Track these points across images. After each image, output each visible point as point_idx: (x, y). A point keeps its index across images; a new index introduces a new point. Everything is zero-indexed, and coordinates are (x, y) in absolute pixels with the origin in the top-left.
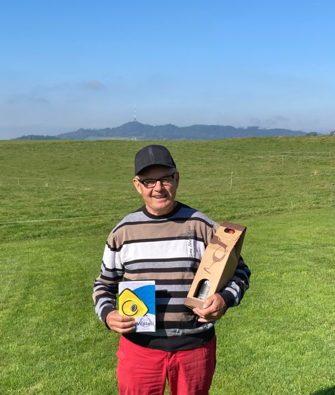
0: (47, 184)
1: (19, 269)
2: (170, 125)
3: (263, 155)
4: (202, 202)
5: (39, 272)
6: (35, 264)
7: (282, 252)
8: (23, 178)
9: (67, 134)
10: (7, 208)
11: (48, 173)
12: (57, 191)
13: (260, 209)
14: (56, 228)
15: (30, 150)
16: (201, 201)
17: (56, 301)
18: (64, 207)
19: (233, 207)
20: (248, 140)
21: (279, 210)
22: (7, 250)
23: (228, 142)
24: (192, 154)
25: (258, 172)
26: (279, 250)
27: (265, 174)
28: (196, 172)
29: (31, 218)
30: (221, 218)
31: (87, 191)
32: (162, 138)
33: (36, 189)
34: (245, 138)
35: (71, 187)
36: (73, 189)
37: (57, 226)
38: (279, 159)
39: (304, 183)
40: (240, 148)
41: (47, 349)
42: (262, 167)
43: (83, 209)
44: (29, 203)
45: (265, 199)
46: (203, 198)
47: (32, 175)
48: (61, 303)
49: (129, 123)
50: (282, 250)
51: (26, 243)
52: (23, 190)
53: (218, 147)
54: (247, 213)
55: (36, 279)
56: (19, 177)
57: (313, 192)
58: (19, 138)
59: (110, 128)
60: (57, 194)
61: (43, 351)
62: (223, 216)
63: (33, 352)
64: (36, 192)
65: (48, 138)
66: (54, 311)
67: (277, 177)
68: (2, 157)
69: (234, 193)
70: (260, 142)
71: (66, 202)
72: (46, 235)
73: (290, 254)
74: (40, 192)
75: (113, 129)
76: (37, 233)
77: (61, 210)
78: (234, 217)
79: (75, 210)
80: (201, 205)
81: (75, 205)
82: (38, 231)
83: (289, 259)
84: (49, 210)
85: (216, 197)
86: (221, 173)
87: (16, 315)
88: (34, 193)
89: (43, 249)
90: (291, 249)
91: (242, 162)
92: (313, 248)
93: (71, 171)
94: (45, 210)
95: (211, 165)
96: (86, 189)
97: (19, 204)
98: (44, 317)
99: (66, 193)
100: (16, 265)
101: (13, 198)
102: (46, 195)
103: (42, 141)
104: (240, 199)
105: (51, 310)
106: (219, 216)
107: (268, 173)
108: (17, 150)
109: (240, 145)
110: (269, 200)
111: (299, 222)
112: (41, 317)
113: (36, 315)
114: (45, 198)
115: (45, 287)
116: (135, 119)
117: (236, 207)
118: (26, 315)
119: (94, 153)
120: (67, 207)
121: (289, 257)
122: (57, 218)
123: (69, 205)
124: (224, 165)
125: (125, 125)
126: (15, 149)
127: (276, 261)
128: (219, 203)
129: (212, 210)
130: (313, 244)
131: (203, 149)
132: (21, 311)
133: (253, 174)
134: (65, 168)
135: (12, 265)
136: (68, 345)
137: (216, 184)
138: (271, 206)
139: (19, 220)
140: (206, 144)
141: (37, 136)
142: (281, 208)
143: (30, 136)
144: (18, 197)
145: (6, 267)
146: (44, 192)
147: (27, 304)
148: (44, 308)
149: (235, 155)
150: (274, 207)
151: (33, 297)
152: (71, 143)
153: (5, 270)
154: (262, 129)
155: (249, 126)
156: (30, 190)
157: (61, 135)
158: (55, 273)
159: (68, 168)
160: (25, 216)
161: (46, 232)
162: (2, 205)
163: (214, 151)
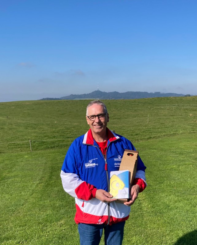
0: (56, 122)
1: (46, 163)
3: (163, 106)
6: (54, 161)
7: (178, 155)
8: (44, 119)
9: (65, 97)
10: (37, 134)
11: (56, 116)
12: (61, 125)
13: (164, 134)
14: (62, 143)
15: (47, 105)
16: (133, 130)
18: (65, 133)
19: (150, 132)
20: (155, 98)
21: (174, 134)
22: (39, 154)
23: (145, 100)
24: (127, 106)
25: (161, 115)
26: (176, 154)
27: (165, 115)
28: (129, 115)
29: (49, 138)
30: (144, 138)
31: (76, 125)
32: (112, 99)
33: (51, 124)
34: (153, 98)
35: (68, 123)
38: (172, 108)
39: (185, 120)
40: (151, 103)
42: (163, 112)
43: (75, 134)
44: (48, 131)
45: (166, 128)
46: (134, 128)
47: (48, 117)
49: (95, 91)
50: (178, 154)
51: (48, 151)
52: (44, 125)
53: (140, 103)
54: (157, 136)
56: (42, 118)
57: (190, 125)
58: (41, 99)
62: (145, 137)
65: (56, 99)
67: (171, 118)
68: (34, 109)
69: (150, 125)
70: (162, 100)
71: (66, 130)
72: (57, 147)
73: (182, 156)
74: (53, 126)
75: (87, 94)
76: (53, 146)
78: (151, 138)
79: (70, 134)
81: (70, 132)
83: (182, 159)
84: (58, 134)
85: (141, 128)
86: (142, 116)
88: (50, 126)
89: (56, 154)
90: (182, 153)
91: (153, 110)
92: (194, 153)
93: (67, 115)
94: (56, 135)
95: (137, 111)
96: (75, 124)
97: (43, 132)
99: (66, 126)
100: (44, 161)
101: (40, 129)
102: (56, 127)
103: (53, 101)
104: (153, 128)
106: (143, 137)
109: (152, 101)
110: (168, 129)
111: (185, 140)
112: (59, 187)
113: (57, 186)
114: (55, 129)
118: (52, 186)
119: (78, 106)
120: (67, 133)
121: (182, 158)
122: (62, 139)
123: (67, 132)
124: (144, 111)
125: (93, 92)
126: (40, 104)
127: (175, 160)
128: (143, 131)
129: (139, 134)
130: (193, 151)
131: (133, 103)
133: (159, 116)
134: (64, 114)
137: (140, 121)
139: (44, 139)
140: (134, 101)
141: (50, 98)
142: (175, 133)
143: (46, 98)
144: (42, 128)
145: (39, 162)
146: (55, 126)
147: (52, 181)
149: (149, 106)
150: (171, 132)
151: (54, 177)
152: (67, 101)
153: (39, 164)
156: (48, 125)
157: (62, 98)
160: (47, 138)
161: (57, 145)
162: (35, 132)
163: (138, 104)
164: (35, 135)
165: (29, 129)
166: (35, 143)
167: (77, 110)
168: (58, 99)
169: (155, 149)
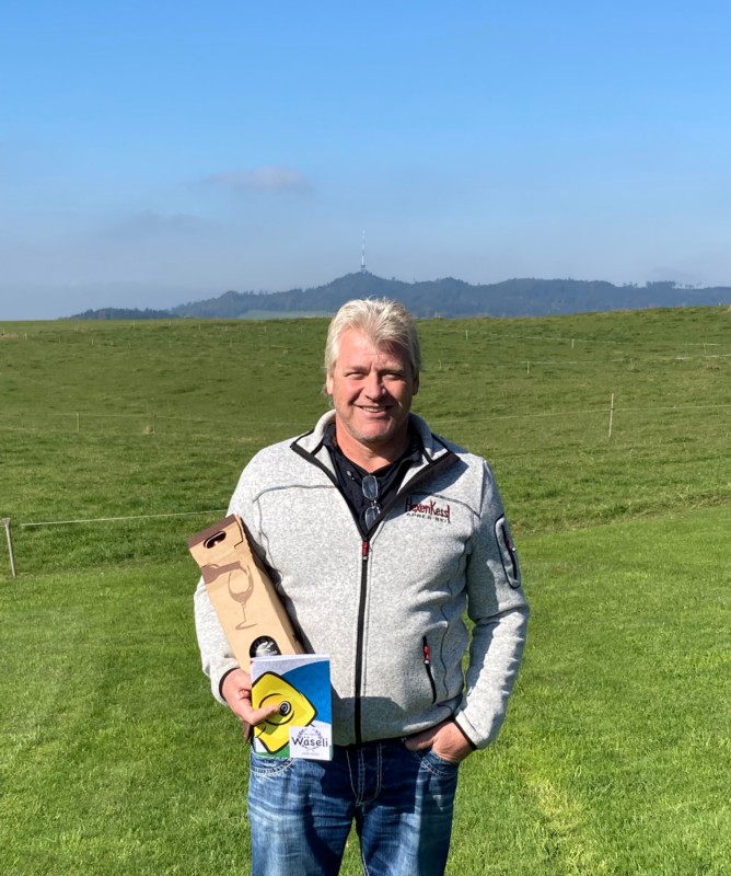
0: (148, 428)
1: (82, 638)
2: (450, 280)
3: (690, 351)
4: (538, 472)
5: (131, 647)
6: (123, 626)
8: (89, 414)
9: (196, 305)
10: (49, 487)
11: (151, 402)
12: (171, 445)
13: (689, 489)
14: (171, 536)
15: (105, 345)
16: (534, 469)
17: (177, 722)
18: (192, 484)
19: (618, 483)
20: (648, 314)
22: (50, 591)
23: (599, 320)
24: (506, 352)
25: (677, 394)
27: (696, 399)
28: (518, 396)
29: (108, 510)
30: (588, 512)
31: (246, 444)
32: (432, 313)
33: (121, 441)
34: (640, 309)
35: (207, 436)
36: (211, 440)
37: (174, 530)
40: (628, 334)
41: (158, 848)
42: (686, 382)
44: (104, 475)
45: (701, 463)
47: (109, 406)
48: (189, 727)
49: (349, 276)
51: (98, 575)
52: (89, 444)
53: (572, 335)
54: (655, 499)
55: (124, 664)
56: (78, 410)
58: (77, 316)
59: (300, 291)
60: (171, 452)
61: (148, 854)
62: (592, 507)
63: (123, 856)
64: (121, 448)
65: (149, 314)
66: (174, 748)
68: (38, 361)
69: (618, 448)
70: (680, 320)
71: (194, 472)
72: (147, 554)
74: (129, 448)
75: (310, 291)
76: (125, 548)
77: (182, 492)
78: (623, 510)
79: (217, 492)
80: (537, 476)
81: (218, 480)
82: (126, 542)
84: (153, 492)
85: (573, 459)
86: (583, 400)
87: (76, 757)
88: (116, 449)
89: (140, 590)
91: (636, 371)
93: (207, 395)
94: (143, 492)
95: (557, 378)
96: (243, 439)
97: (79, 478)
98: (147, 762)
99: (196, 450)
100: (74, 628)
101: (64, 462)
102: (146, 455)
103: (134, 323)
104: (635, 463)
105: (166, 746)
106: (583, 507)
107: (704, 399)
108: (74, 345)
109: (631, 328)
110: (710, 466)
112: (140, 763)
113: (127, 757)
114: (145, 461)
115: (149, 684)
116: (364, 266)
117: (625, 484)
118: (102, 758)
119: (262, 351)
120: (198, 484)
122: (174, 512)
123: (202, 478)
124: (590, 377)
126: (69, 341)
128: (582, 474)
129: (565, 490)
131: (536, 338)
132: (88, 748)
133: (665, 400)
134: (192, 390)
135: (63, 629)
136: (212, 838)
137: (569, 426)
138: (719, 481)
139: (81, 516)
140: (542, 326)
141: (122, 311)
143: (103, 310)
144: (77, 460)
145: (49, 633)
146: (141, 449)
147: (105, 728)
148: (148, 739)
149: (616, 352)
150: (724, 483)
151: (118, 712)
152: (205, 327)
153: (47, 641)
154: (684, 287)
155: (652, 281)
156: (107, 443)
157: (182, 307)
158: (172, 650)
159: (199, 388)
160: (95, 507)
161: (147, 545)
162: (37, 481)
163: (562, 344)
164: (39, 492)
165: (12, 462)
166: (37, 534)
167: (255, 372)
168: (162, 315)
169: (644, 566)
